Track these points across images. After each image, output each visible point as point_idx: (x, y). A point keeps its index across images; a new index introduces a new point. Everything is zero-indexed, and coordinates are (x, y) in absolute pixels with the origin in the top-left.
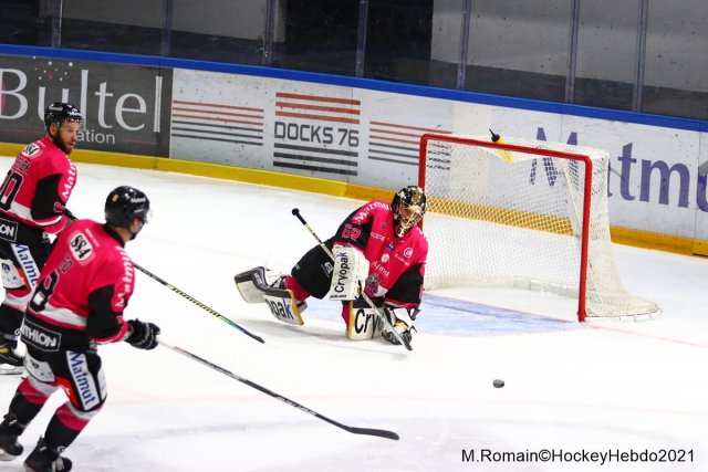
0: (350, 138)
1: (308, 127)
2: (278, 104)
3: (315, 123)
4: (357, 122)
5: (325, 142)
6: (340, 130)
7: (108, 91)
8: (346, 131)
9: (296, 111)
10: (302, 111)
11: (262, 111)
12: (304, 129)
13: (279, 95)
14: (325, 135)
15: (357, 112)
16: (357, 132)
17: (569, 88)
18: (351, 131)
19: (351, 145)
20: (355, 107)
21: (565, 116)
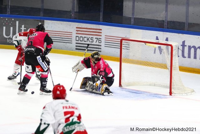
0: (99, 40)
1: (86, 37)
2: (77, 31)
3: (88, 36)
4: (101, 36)
5: (91, 42)
6: (96, 38)
7: (24, 27)
8: (97, 38)
9: (82, 32)
10: (84, 33)
11: (72, 33)
12: (85, 38)
13: (77, 28)
14: (91, 40)
15: (101, 33)
16: (101, 39)
17: (165, 24)
18: (99, 39)
19: (99, 43)
20: (100, 31)
21: (164, 33)
